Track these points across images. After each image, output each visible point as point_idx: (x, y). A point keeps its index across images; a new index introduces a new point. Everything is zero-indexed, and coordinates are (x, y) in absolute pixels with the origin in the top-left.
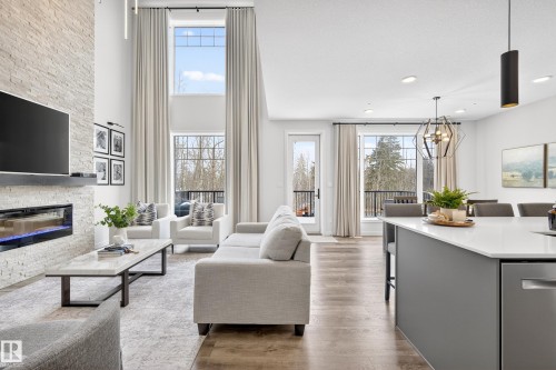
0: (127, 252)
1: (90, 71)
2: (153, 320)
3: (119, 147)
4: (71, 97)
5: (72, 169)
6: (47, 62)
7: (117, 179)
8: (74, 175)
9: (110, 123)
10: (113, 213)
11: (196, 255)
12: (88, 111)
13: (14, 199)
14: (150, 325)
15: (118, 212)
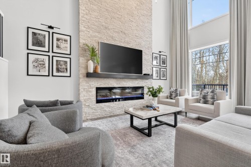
0: (155, 110)
1: (151, 31)
2: (157, 152)
3: (164, 63)
4: (143, 43)
5: (144, 72)
6: (135, 32)
7: (163, 77)
8: (145, 74)
9: (160, 52)
10: (151, 89)
11: (200, 122)
12: (150, 48)
13: (125, 83)
14: (154, 154)
15: (153, 89)
